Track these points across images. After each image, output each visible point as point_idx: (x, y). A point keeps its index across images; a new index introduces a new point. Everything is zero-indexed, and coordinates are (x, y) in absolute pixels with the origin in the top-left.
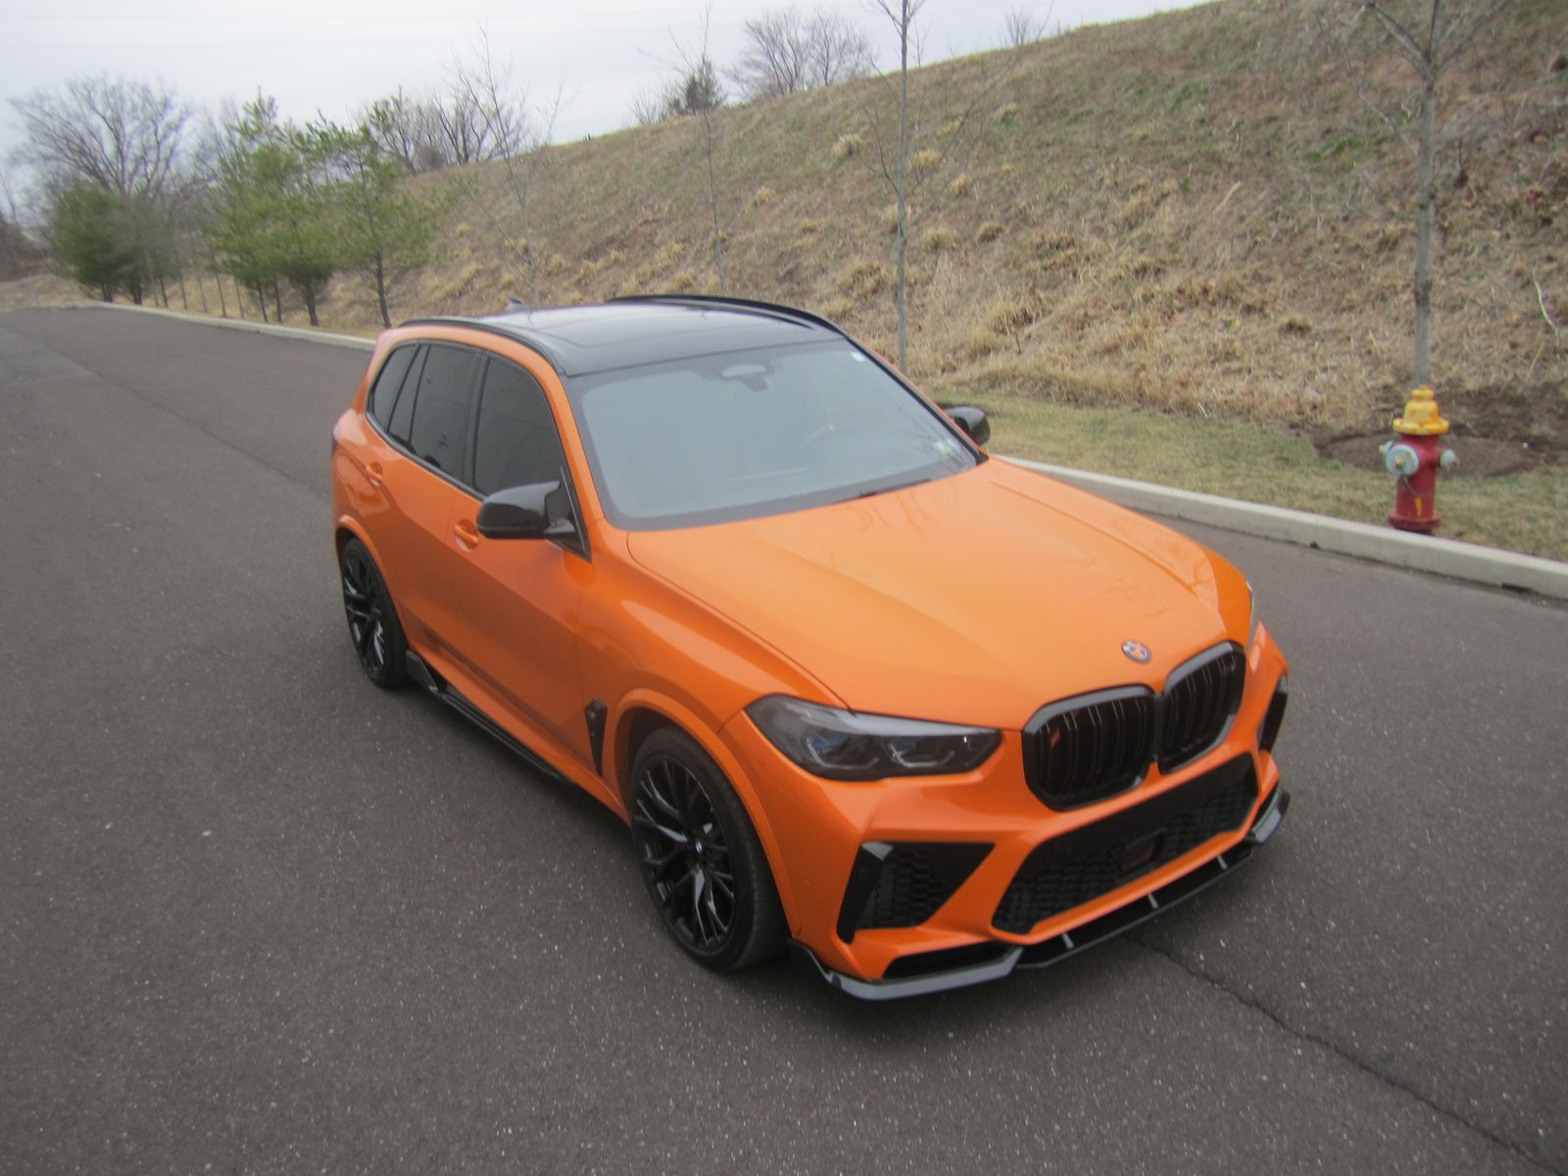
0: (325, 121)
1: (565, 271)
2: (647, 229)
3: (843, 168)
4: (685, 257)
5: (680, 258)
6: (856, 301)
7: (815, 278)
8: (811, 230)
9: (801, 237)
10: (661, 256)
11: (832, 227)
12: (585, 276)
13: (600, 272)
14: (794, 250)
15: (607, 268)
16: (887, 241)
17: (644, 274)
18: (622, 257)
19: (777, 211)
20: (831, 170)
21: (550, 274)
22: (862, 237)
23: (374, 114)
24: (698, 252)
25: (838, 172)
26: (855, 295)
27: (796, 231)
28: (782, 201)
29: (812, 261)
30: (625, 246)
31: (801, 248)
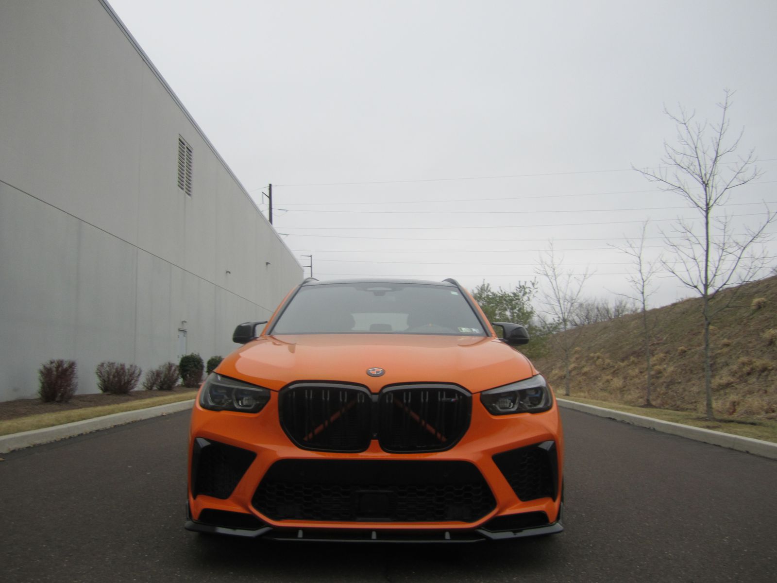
0: (501, 291)
1: (611, 367)
2: (653, 347)
3: (754, 315)
4: (664, 360)
5: (662, 360)
6: (738, 379)
7: (721, 368)
8: (727, 345)
9: (721, 349)
10: (653, 360)
11: (739, 343)
12: (618, 369)
13: (624, 367)
14: (716, 355)
15: (628, 366)
16: (765, 349)
17: (643, 368)
18: (636, 360)
19: (715, 337)
20: (748, 316)
21: (604, 369)
22: (753, 348)
23: (519, 287)
24: (672, 357)
25: (751, 317)
26: (737, 376)
27: (720, 346)
28: (719, 332)
29: (723, 360)
30: (640, 356)
31: (720, 354)
